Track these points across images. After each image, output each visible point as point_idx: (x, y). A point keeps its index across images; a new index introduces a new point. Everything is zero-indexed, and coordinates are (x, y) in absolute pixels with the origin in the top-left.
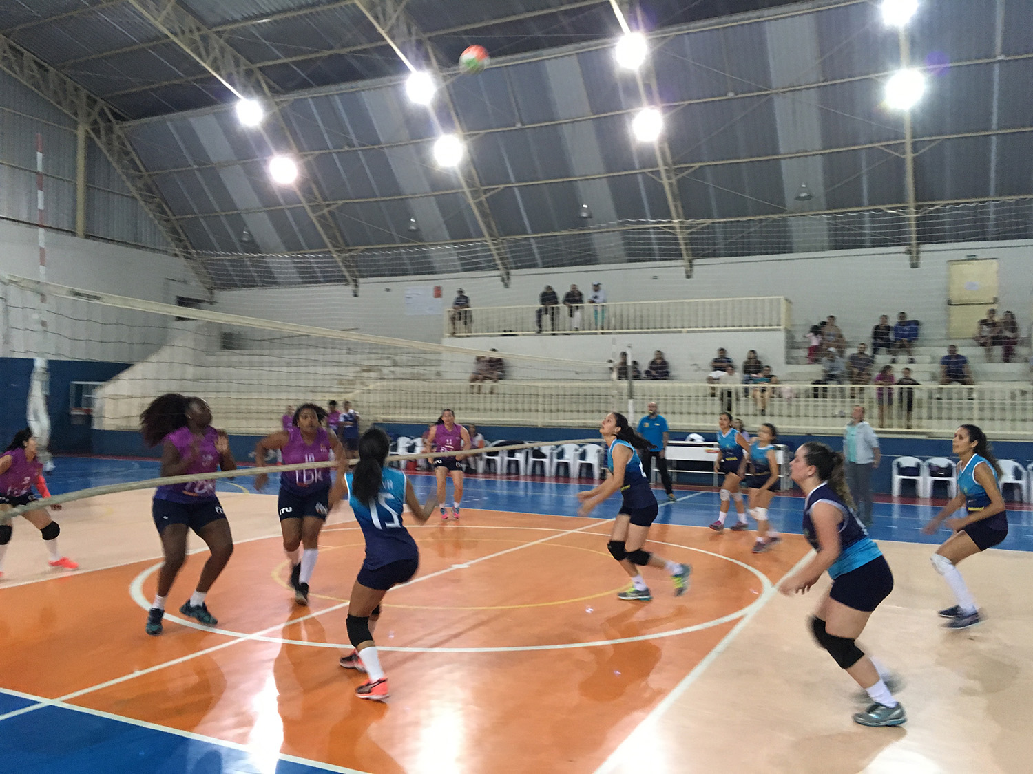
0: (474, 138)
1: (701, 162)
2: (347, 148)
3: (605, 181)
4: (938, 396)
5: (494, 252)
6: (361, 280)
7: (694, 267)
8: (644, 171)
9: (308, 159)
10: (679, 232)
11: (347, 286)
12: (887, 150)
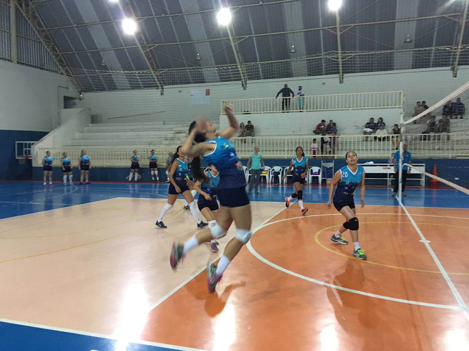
0: (237, 9)
1: (355, 23)
2: (163, 15)
3: (303, 33)
6: (164, 87)
7: (344, 78)
8: (326, 28)
9: (141, 21)
10: (340, 60)
11: (158, 89)
12: (451, 18)
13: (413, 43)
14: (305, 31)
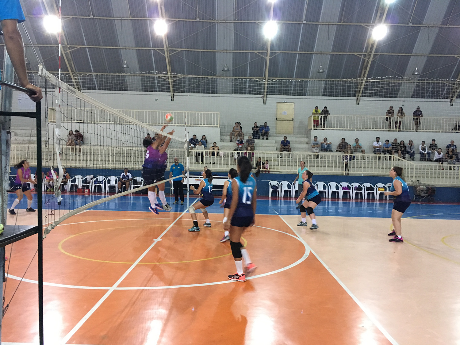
0: (67, 19)
1: (181, 48)
3: (135, 51)
4: (281, 156)
5: (74, 81)
7: (175, 96)
8: (156, 49)
10: (170, 80)
12: (259, 54)
13: (231, 72)
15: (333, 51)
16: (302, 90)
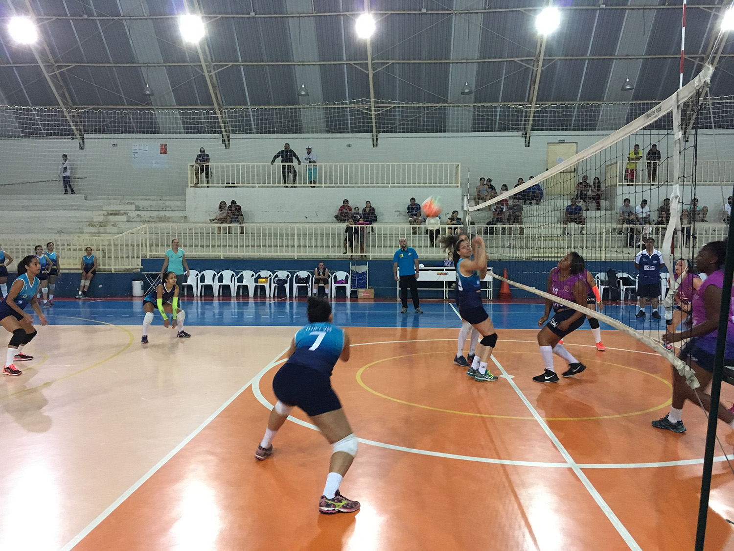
1: (393, 60)
2: (86, 17)
3: (317, 68)
4: (568, 232)
6: (86, 136)
7: (378, 139)
8: (351, 62)
9: (43, 23)
10: (373, 112)
11: (73, 139)
12: (522, 63)
13: (473, 95)
14: (320, 64)
15: (647, 54)
16: (591, 120)
